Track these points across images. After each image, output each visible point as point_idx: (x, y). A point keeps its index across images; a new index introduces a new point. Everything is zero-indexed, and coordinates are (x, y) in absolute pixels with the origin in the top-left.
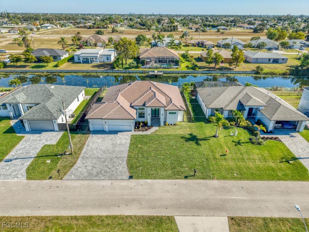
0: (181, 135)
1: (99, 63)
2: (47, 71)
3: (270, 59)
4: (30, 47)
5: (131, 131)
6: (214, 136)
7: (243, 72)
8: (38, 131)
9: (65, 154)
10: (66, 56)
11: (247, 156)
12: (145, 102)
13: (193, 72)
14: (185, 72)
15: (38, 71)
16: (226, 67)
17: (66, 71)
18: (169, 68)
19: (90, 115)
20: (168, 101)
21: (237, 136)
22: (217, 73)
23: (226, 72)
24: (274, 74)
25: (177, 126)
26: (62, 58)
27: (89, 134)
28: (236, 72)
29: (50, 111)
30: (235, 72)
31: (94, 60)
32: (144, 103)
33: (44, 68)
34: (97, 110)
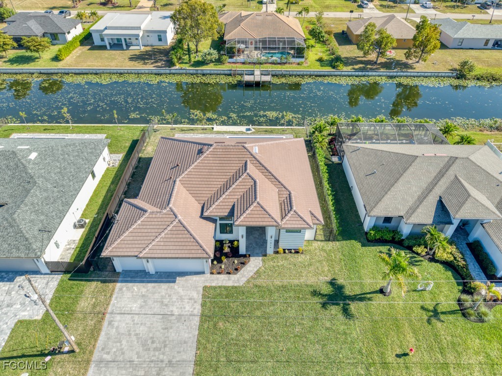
0: (311, 286)
1: (142, 48)
2: (39, 71)
3: (487, 41)
4: (4, 5)
5: (203, 273)
6: (381, 291)
7: (433, 74)
8: (7, 272)
9: (62, 350)
10: (77, 31)
11: (455, 357)
12: (234, 206)
13: (333, 73)
14: (316, 73)
15: (21, 71)
16: (398, 61)
17: (77, 71)
18: (285, 63)
19: (113, 246)
20: (282, 199)
21: (431, 292)
22: (380, 76)
23: (398, 74)
24: (495, 80)
25: (302, 255)
26: (69, 37)
27: (114, 281)
28: (419, 74)
29: (24, 236)
30: (416, 74)
31: (134, 41)
32: (231, 207)
33: (33, 63)
34: (127, 233)
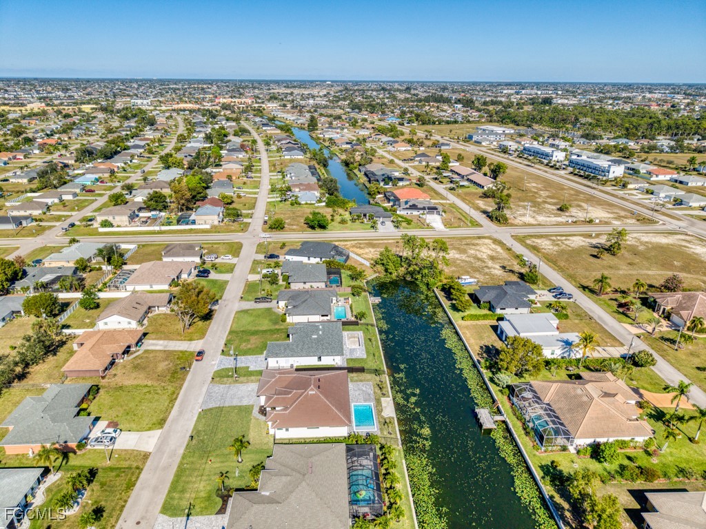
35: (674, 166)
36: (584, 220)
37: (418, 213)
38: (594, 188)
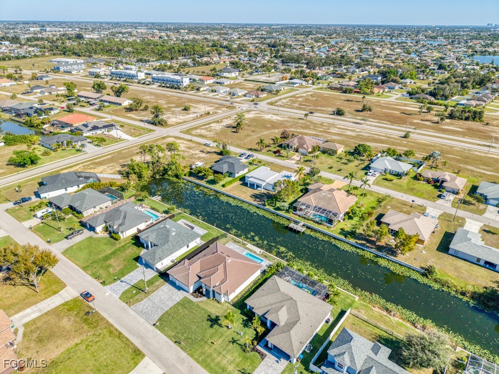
0: (211, 313)
1: (263, 190)
2: (214, 190)
3: (479, 259)
5: (189, 293)
8: (148, 266)
9: (144, 291)
10: (242, 173)
11: (226, 353)
13: (343, 240)
14: (334, 236)
15: (208, 188)
17: (228, 194)
25: (219, 304)
26: (236, 176)
27: (167, 282)
29: (155, 257)
35: (206, 74)
36: (204, 113)
37: (101, 132)
38: (184, 94)
